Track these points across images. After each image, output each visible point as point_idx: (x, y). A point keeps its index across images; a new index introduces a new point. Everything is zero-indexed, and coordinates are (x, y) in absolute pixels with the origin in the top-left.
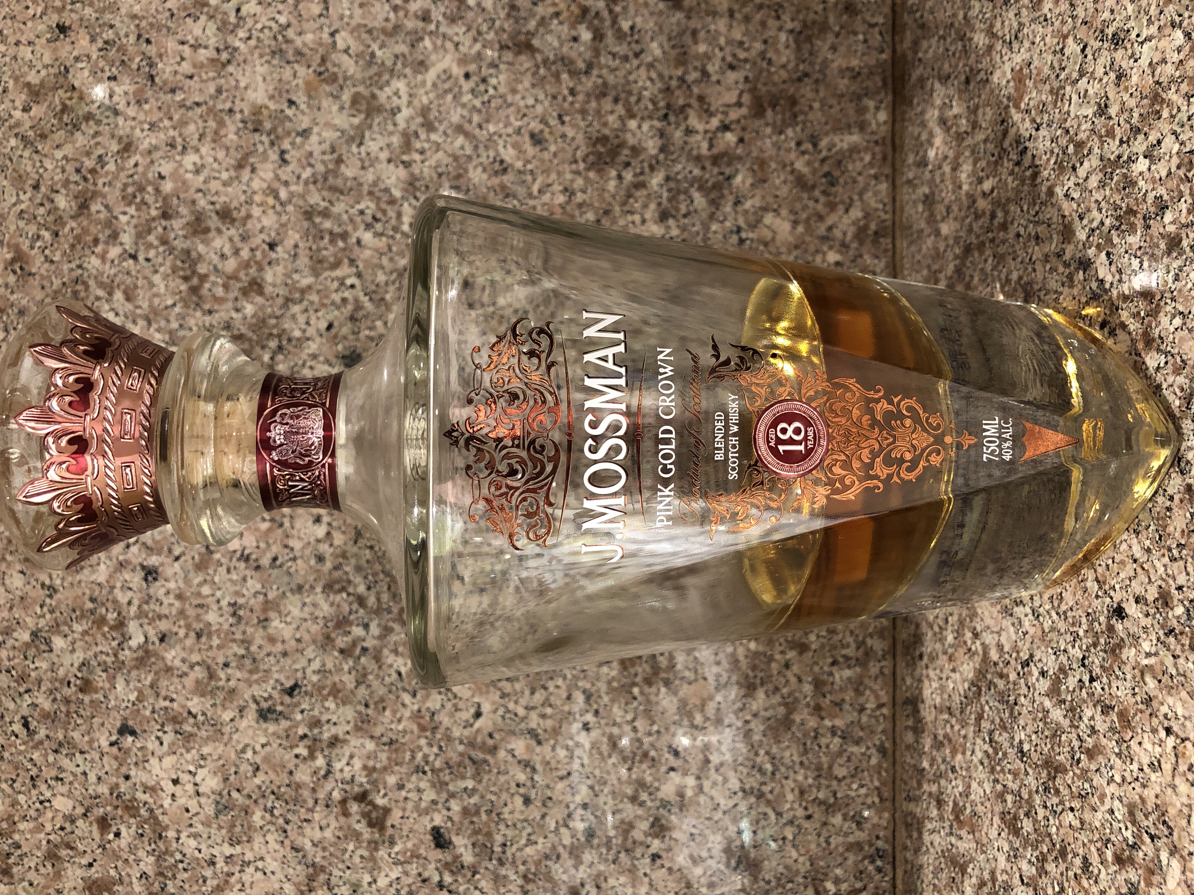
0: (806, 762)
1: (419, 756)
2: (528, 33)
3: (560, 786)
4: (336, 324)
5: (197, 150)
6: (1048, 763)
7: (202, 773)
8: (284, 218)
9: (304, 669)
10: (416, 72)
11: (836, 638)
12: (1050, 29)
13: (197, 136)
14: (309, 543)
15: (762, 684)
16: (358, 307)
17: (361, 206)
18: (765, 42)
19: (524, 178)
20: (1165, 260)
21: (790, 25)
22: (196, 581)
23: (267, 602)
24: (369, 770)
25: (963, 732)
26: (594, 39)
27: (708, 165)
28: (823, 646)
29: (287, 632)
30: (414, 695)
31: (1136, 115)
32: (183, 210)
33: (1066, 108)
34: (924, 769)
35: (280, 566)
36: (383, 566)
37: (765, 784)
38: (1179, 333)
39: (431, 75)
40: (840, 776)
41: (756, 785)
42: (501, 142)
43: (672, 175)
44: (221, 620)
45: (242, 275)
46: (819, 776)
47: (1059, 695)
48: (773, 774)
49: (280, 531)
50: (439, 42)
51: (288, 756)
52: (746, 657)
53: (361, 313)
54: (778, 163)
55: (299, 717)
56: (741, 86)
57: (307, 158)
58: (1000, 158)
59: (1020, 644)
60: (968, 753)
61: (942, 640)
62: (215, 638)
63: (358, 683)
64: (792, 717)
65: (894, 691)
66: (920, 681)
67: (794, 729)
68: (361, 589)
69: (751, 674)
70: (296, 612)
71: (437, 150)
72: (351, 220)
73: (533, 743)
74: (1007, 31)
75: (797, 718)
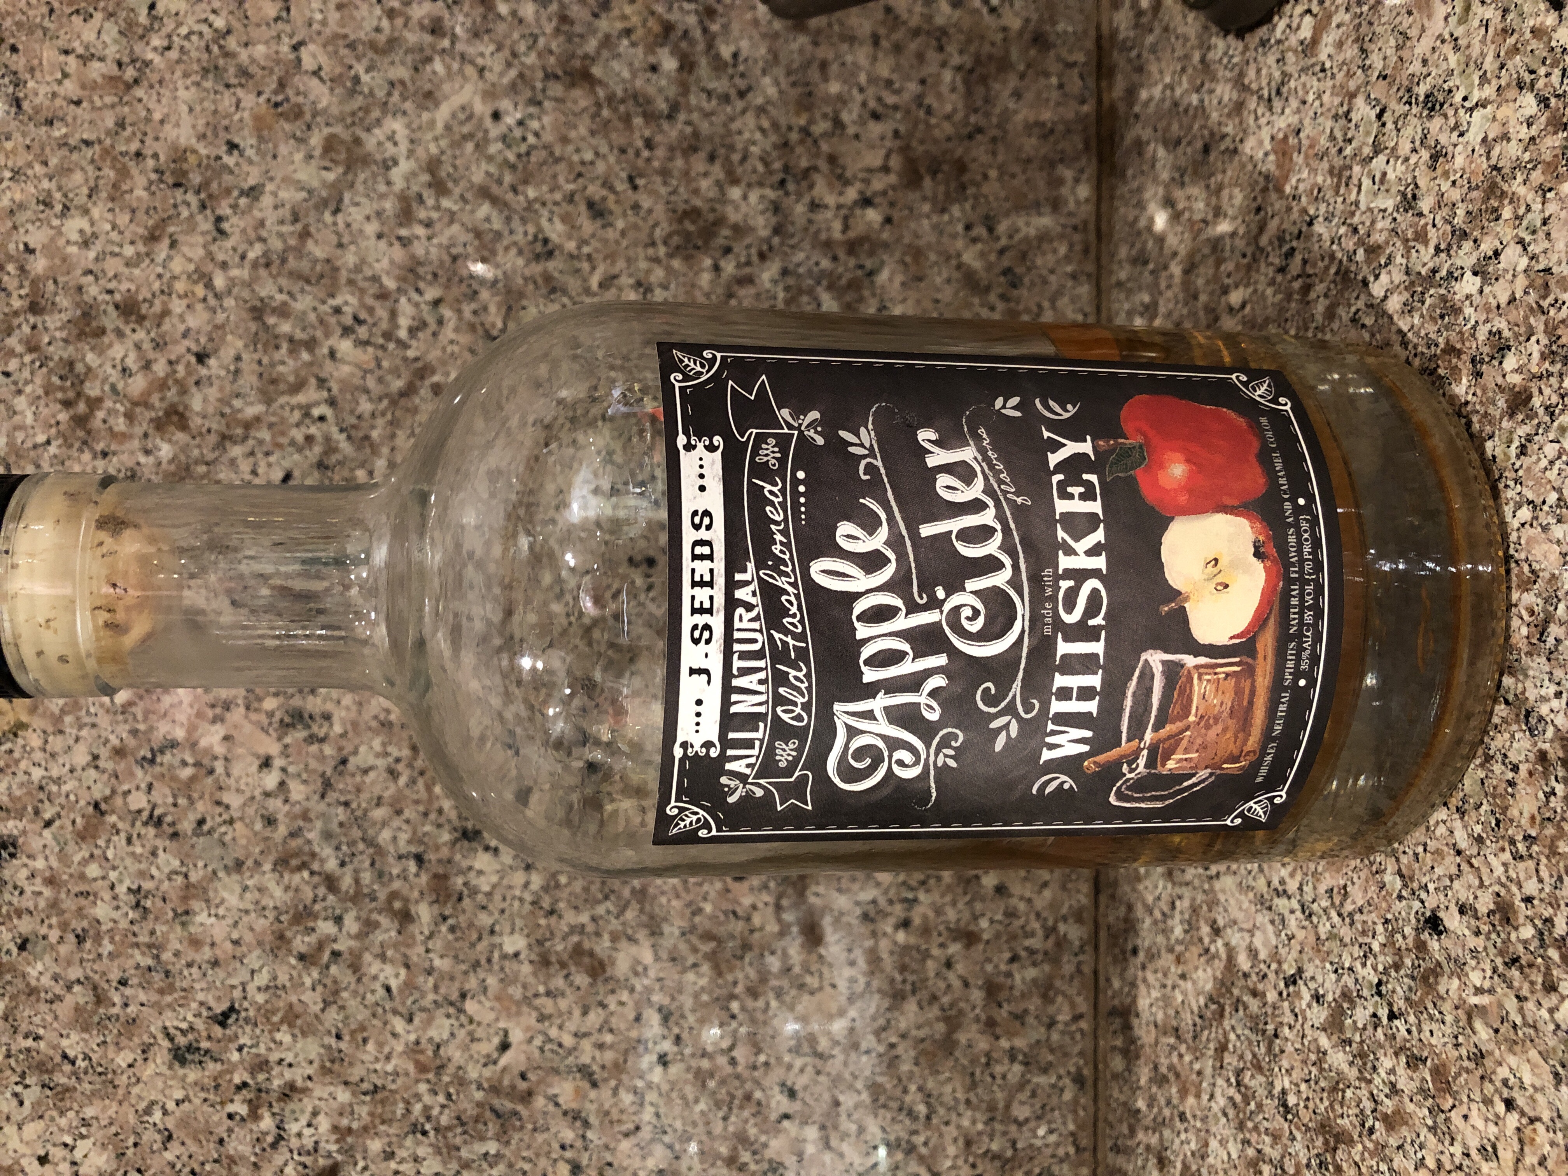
0: (974, 1099)
1: (417, 1108)
2: (586, 57)
3: (625, 1145)
4: (296, 473)
5: (86, 212)
6: (1324, 1127)
7: (83, 1147)
8: (221, 317)
9: (244, 985)
10: (422, 107)
11: (1018, 923)
12: (1330, 83)
13: (85, 191)
14: (253, 798)
15: (914, 992)
16: (330, 448)
17: (337, 301)
18: (923, 82)
19: (577, 264)
20: (1506, 424)
21: (956, 60)
22: (77, 858)
23: (188, 886)
24: (341, 1133)
25: (1197, 1066)
26: (681, 68)
27: (841, 254)
28: (998, 936)
29: (219, 930)
30: (410, 1020)
31: (1461, 212)
32: (63, 301)
33: (1353, 197)
34: (1138, 1111)
35: (209, 832)
36: (365, 832)
37: (915, 1132)
38: (1528, 532)
39: (443, 114)
40: (1021, 1118)
41: (904, 1135)
42: (545, 213)
43: (791, 267)
44: (116, 915)
45: (155, 399)
46: (992, 1119)
47: (1341, 1030)
48: (928, 1118)
49: (209, 780)
50: (455, 66)
51: (218, 1117)
52: (892, 953)
53: (334, 459)
54: (940, 253)
55: (235, 1056)
56: (888, 143)
57: (256, 229)
58: (1255, 260)
59: (1283, 951)
60: (1205, 1097)
61: (1166, 932)
62: (106, 941)
63: (326, 1004)
64: (955, 1036)
65: (1096, 998)
66: (1133, 985)
67: (957, 1054)
68: (332, 865)
69: (898, 977)
70: (233, 900)
71: (451, 222)
72: (321, 321)
73: (586, 1085)
74: (1264, 83)
75: (962, 1038)
